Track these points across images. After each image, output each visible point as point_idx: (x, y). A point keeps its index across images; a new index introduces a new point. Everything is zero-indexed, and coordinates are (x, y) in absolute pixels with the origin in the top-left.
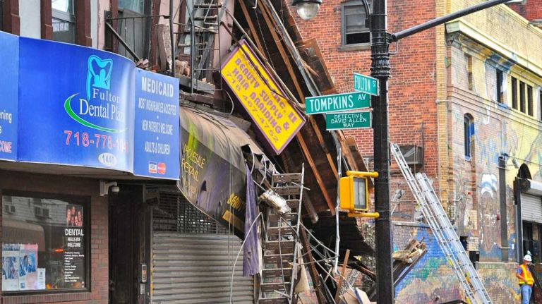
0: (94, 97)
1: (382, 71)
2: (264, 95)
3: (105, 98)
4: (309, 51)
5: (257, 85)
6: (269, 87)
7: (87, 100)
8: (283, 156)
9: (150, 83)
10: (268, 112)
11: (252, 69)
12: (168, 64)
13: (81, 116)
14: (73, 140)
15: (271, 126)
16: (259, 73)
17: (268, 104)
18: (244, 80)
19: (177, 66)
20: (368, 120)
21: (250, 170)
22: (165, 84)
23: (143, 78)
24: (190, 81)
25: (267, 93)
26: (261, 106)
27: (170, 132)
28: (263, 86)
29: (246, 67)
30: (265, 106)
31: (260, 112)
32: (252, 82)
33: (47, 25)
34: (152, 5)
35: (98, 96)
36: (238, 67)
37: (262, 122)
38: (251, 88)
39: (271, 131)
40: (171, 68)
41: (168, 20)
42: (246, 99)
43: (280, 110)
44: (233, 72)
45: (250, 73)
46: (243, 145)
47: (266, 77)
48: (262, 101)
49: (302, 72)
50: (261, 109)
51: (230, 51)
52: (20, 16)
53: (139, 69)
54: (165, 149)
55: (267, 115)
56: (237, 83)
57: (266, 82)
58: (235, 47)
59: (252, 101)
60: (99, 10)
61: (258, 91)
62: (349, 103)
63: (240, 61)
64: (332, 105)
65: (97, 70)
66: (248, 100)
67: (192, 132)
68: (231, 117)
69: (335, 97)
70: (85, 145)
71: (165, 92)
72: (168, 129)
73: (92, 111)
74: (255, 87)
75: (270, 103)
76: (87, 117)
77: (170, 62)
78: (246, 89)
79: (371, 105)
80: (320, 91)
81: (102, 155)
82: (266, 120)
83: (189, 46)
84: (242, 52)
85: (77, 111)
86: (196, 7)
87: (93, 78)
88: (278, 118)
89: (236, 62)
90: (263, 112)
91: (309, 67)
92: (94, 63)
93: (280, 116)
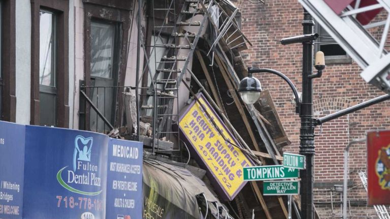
0: (79, 168)
1: (308, 150)
2: (219, 144)
3: (87, 168)
4: (262, 101)
5: (212, 135)
6: (223, 137)
7: (73, 171)
8: (237, 200)
9: (120, 149)
10: (222, 161)
11: (207, 121)
12: (133, 128)
13: (69, 184)
14: (63, 203)
15: (224, 173)
16: (214, 124)
17: (222, 153)
18: (201, 131)
19: (141, 129)
20: (297, 188)
21: (204, 216)
22: (131, 148)
23: (114, 145)
24: (152, 141)
25: (221, 143)
26: (216, 155)
27: (135, 189)
28: (218, 136)
29: (202, 119)
30: (220, 155)
31: (214, 161)
32: (207, 133)
33: (36, 100)
34: (119, 70)
35: (81, 168)
36: (195, 119)
37: (217, 169)
38: (207, 139)
39: (224, 178)
40: (136, 131)
41: (135, 90)
42: (202, 148)
43: (234, 159)
44: (190, 124)
45: (206, 125)
46: (198, 193)
47: (221, 127)
48: (217, 150)
49: (256, 122)
50: (215, 158)
51: (187, 104)
52: (16, 96)
53: (111, 138)
54: (131, 204)
55: (221, 163)
56: (194, 134)
57: (220, 132)
58: (193, 100)
59: (208, 151)
60: (75, 80)
61: (213, 141)
62: (281, 173)
63: (197, 114)
64: (266, 175)
65: (81, 146)
66: (203, 149)
67: (153, 185)
68: (188, 166)
69: (269, 167)
70: (72, 207)
71: (131, 155)
72: (132, 186)
73: (77, 180)
74: (210, 137)
75: (225, 151)
76: (73, 185)
77: (136, 127)
78: (202, 140)
79: (299, 176)
80: (273, 139)
81: (83, 214)
82: (220, 168)
83: (152, 108)
84: (199, 105)
85: (66, 181)
86: (157, 72)
87: (78, 153)
88: (231, 166)
89: (193, 114)
90: (217, 161)
91: (262, 116)
92: (79, 141)
93: (233, 164)
